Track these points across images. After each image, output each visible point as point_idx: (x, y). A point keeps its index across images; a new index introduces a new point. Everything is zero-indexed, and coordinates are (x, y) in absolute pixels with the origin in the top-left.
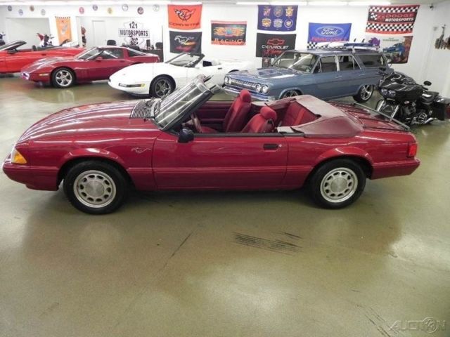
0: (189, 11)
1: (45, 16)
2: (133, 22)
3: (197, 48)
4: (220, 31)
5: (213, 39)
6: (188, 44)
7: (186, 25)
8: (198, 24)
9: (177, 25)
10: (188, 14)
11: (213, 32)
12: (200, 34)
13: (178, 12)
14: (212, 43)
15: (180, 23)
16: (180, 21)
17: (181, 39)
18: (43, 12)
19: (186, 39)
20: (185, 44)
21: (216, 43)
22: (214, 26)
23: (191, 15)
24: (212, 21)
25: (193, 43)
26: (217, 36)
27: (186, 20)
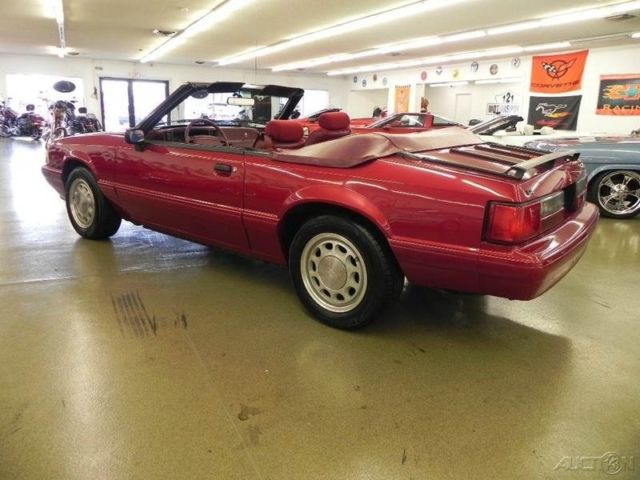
0: (565, 63)
1: (386, 86)
2: (509, 94)
3: (570, 121)
4: (614, 92)
5: (600, 106)
6: (556, 116)
7: (558, 85)
8: (576, 83)
9: (543, 86)
10: (563, 68)
11: (601, 93)
12: (578, 99)
13: (547, 66)
14: (597, 113)
15: (547, 83)
16: (549, 80)
17: (546, 108)
18: (385, 81)
19: (553, 108)
20: (551, 116)
21: (605, 114)
22: (605, 83)
23: (567, 69)
24: (602, 76)
25: (564, 114)
26: (607, 101)
27: (558, 78)
